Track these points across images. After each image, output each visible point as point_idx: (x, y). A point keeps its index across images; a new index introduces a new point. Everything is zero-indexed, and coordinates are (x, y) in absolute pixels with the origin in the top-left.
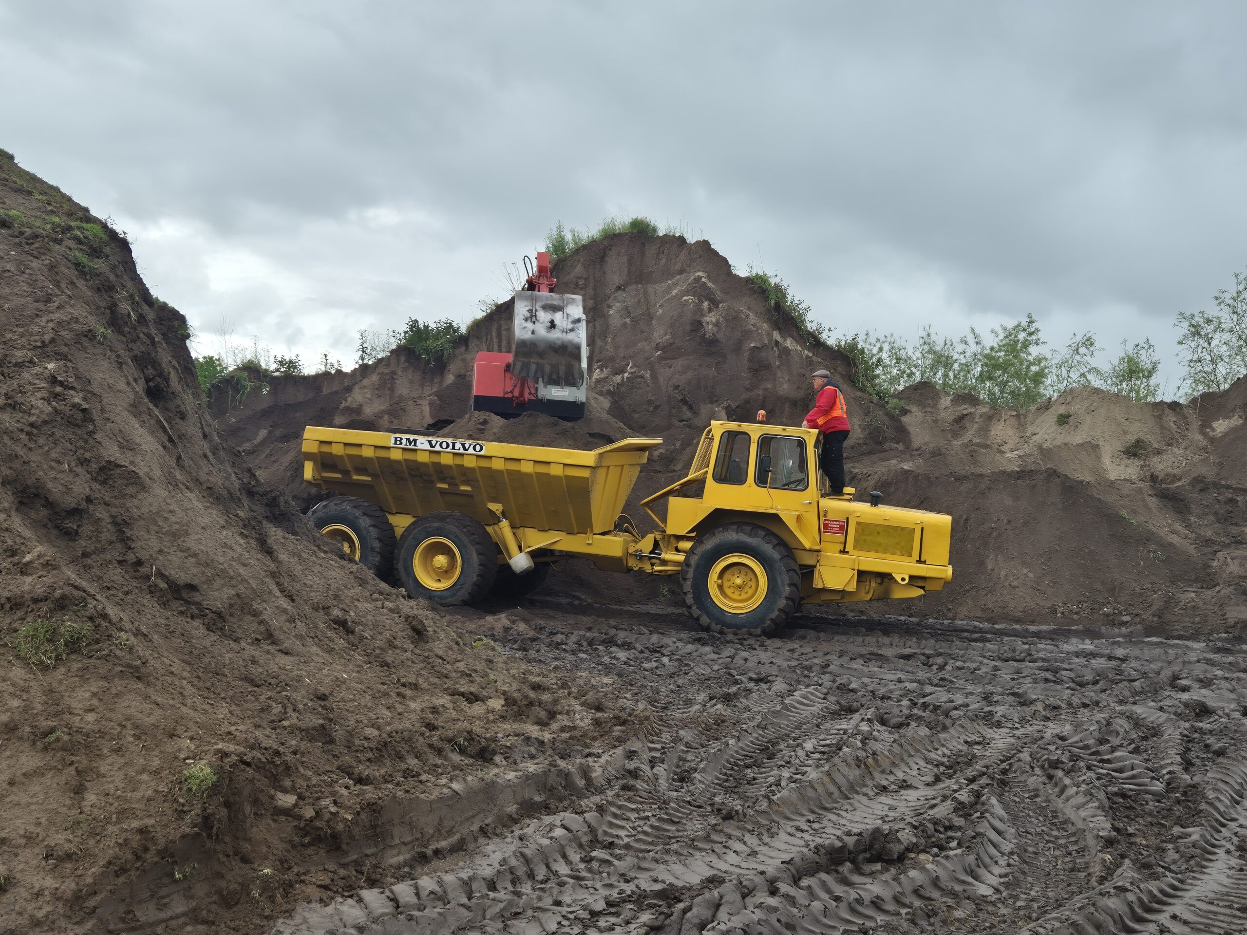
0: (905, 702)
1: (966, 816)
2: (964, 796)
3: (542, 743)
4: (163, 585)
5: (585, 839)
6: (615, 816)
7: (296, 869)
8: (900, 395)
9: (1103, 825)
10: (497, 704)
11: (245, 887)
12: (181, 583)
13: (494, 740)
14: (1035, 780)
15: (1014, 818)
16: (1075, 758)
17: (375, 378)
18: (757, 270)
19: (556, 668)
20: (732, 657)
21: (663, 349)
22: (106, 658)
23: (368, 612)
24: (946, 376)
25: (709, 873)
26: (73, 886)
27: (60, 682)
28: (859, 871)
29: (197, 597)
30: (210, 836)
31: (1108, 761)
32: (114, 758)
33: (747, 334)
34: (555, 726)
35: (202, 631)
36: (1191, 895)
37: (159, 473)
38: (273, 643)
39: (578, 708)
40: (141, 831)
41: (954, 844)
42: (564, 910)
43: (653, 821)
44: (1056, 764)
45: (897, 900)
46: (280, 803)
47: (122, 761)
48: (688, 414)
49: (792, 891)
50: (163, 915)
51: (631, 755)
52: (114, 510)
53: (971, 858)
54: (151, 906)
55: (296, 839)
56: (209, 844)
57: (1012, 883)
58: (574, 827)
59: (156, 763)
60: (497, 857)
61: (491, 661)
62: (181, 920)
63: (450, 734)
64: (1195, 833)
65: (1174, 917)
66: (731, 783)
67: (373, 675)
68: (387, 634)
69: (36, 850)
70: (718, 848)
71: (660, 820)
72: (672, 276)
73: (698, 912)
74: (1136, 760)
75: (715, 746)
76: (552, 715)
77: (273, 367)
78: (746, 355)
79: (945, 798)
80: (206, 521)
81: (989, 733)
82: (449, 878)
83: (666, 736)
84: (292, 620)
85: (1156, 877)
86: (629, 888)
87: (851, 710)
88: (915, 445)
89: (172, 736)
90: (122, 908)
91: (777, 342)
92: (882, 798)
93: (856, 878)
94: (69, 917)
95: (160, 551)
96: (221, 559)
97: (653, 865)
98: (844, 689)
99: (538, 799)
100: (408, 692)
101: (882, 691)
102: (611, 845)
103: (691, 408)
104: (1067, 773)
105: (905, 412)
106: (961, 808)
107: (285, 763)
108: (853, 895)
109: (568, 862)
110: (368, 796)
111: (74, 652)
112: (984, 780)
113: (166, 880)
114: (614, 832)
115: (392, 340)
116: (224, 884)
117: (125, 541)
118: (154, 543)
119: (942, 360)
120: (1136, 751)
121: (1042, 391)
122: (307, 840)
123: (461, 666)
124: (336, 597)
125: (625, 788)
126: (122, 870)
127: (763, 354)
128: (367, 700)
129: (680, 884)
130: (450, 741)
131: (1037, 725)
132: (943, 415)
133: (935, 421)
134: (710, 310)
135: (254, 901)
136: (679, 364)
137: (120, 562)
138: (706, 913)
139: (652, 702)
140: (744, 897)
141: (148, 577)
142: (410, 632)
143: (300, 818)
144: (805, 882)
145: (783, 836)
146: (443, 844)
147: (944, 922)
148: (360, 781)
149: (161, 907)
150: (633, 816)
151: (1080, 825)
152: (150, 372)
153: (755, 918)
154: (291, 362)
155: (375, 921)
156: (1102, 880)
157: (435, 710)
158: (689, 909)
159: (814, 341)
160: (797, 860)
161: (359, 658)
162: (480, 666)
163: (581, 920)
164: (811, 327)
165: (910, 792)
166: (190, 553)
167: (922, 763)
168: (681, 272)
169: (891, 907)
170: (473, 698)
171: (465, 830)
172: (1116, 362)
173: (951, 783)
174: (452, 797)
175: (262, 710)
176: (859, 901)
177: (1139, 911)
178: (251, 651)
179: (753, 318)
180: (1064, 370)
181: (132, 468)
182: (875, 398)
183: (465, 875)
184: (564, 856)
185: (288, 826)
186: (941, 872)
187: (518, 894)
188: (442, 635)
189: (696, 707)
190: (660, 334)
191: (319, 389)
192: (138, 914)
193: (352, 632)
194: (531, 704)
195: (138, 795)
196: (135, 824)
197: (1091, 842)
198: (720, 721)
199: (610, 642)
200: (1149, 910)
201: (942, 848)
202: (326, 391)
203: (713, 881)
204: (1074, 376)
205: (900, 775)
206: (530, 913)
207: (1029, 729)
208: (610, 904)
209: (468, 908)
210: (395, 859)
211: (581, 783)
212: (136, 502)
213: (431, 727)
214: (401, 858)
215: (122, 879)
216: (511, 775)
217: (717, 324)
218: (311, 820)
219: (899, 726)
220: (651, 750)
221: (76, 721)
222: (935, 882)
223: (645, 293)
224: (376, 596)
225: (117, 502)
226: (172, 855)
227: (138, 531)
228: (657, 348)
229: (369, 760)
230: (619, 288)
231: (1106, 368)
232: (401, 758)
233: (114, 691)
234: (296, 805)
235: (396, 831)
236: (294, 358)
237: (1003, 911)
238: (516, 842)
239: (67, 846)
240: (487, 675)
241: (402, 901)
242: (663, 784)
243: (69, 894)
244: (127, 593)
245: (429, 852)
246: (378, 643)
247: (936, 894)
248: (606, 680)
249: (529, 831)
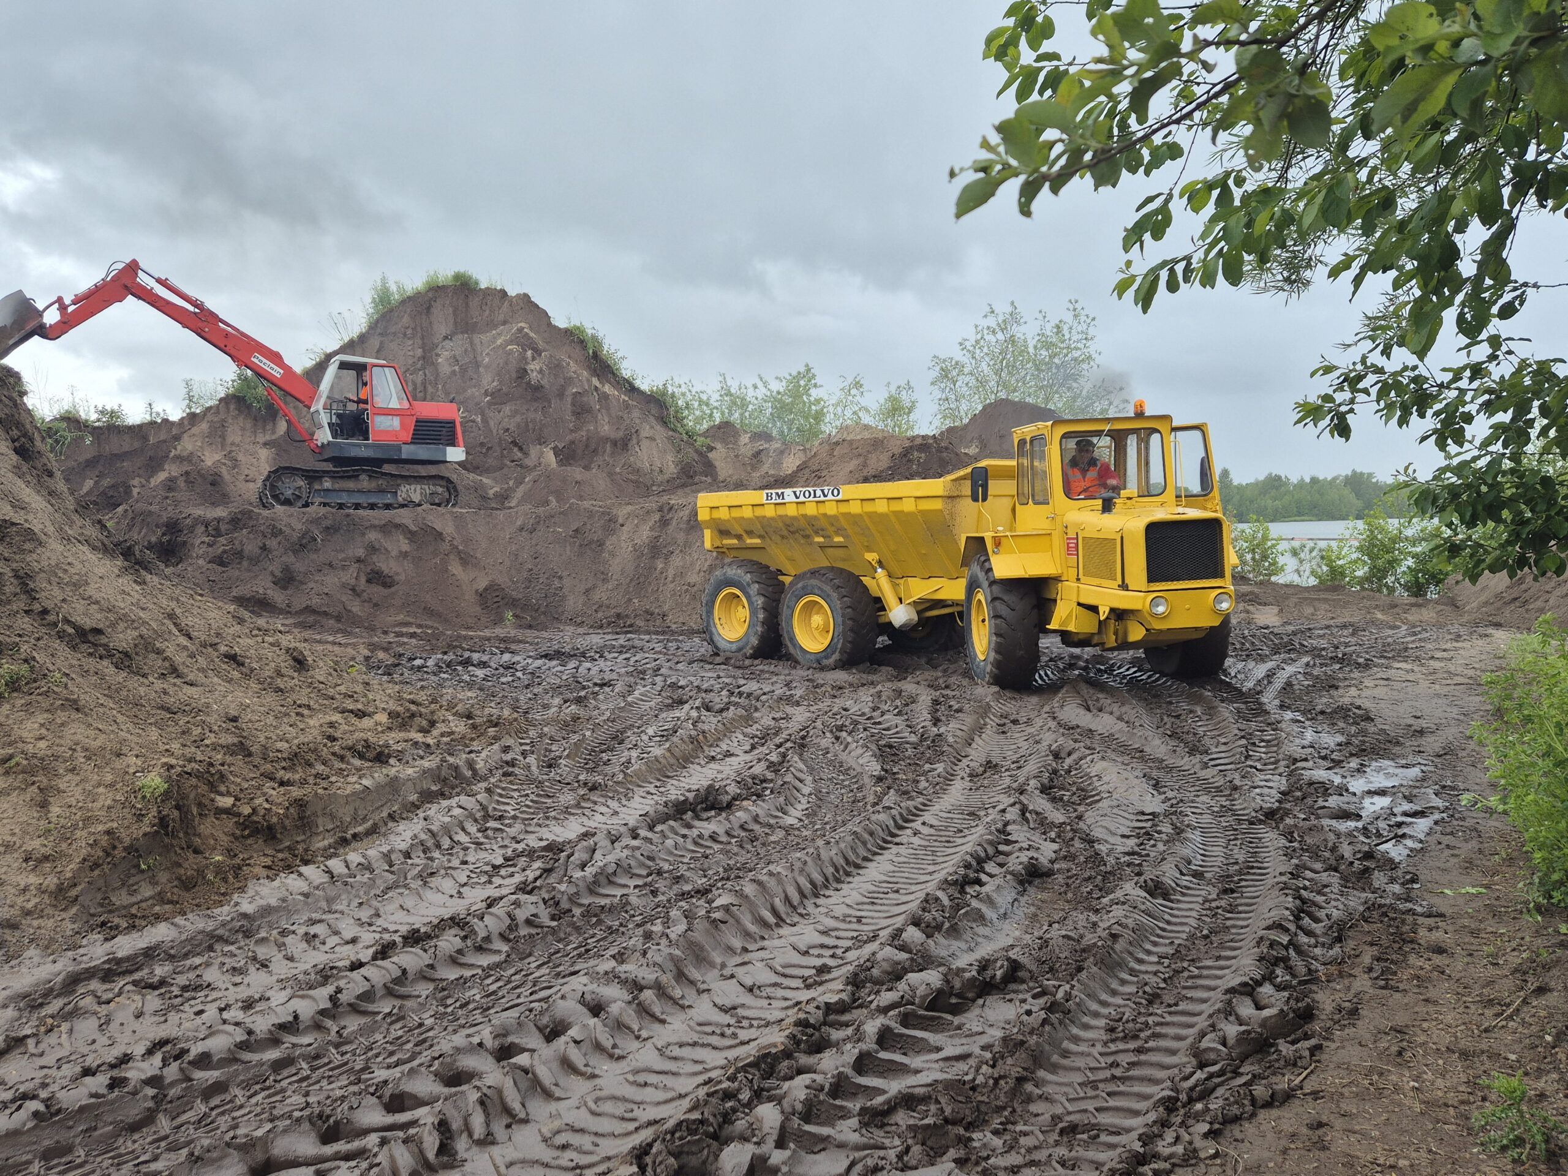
0: (724, 693)
1: (776, 771)
2: (774, 757)
3: (428, 746)
4: (71, 630)
5: (478, 815)
6: (501, 795)
7: (241, 856)
8: (706, 434)
9: (875, 768)
10: (382, 718)
11: (201, 872)
12: (87, 627)
13: (388, 746)
14: (826, 741)
15: (811, 770)
16: (855, 723)
17: (204, 426)
18: (575, 322)
19: (422, 688)
20: (577, 668)
21: (492, 395)
22: (46, 694)
23: (250, 647)
24: (742, 415)
25: (584, 830)
26: (55, 880)
27: (7, 716)
28: (697, 817)
29: (103, 640)
30: (167, 834)
31: (879, 723)
32: (70, 776)
33: (569, 381)
34: (435, 732)
35: (112, 670)
36: (937, 808)
37: (52, 529)
38: (178, 676)
39: (451, 718)
40: (108, 832)
41: (768, 792)
42: (471, 867)
43: (532, 797)
44: (840, 728)
45: (728, 833)
46: (220, 804)
47: (78, 778)
48: (519, 455)
49: (650, 835)
50: (134, 899)
51: (506, 749)
52: (14, 565)
53: (782, 799)
54: (124, 892)
55: (238, 832)
56: (166, 840)
57: (811, 814)
58: (469, 806)
59: (109, 778)
60: (407, 835)
61: (367, 684)
62: (150, 902)
63: (350, 743)
64: (940, 767)
65: (924, 824)
66: (591, 765)
67: (270, 698)
68: (273, 665)
69: (15, 855)
70: (587, 812)
71: (538, 795)
72: (496, 327)
73: (579, 856)
74: (899, 720)
75: (575, 738)
76: (432, 724)
77: (93, 417)
78: (569, 399)
79: (759, 760)
80: (101, 571)
81: (789, 710)
82: (372, 853)
83: (532, 733)
84: (192, 656)
85: (911, 798)
86: (520, 847)
87: (681, 702)
88: (721, 478)
89: (119, 755)
90: (99, 896)
91: (596, 388)
92: (712, 765)
93: (697, 823)
94: (55, 906)
95: (64, 600)
96: (122, 605)
97: (538, 829)
98: (674, 686)
99: (434, 788)
100: (306, 712)
101: (705, 686)
102: (501, 818)
103: (521, 449)
104: (850, 734)
105: (711, 449)
106: (772, 766)
107: (220, 772)
108: (695, 832)
109: (468, 834)
110: (294, 794)
111: (15, 690)
112: (789, 745)
113: (133, 871)
114: (502, 807)
115: (220, 388)
116: (182, 871)
117: (30, 594)
118: (57, 593)
119: (738, 402)
120: (899, 714)
121: (823, 427)
122: (247, 832)
123: (342, 689)
124: (218, 635)
125: (505, 774)
126: (96, 865)
127: (585, 399)
128: (270, 720)
129: (561, 840)
130: (350, 749)
131: (828, 702)
132: (742, 450)
133: (737, 456)
134: (534, 359)
135: (210, 883)
136: (507, 409)
137: (26, 612)
138: (585, 856)
139: (515, 709)
140: (613, 843)
141: (55, 624)
142: (291, 662)
143: (239, 815)
144: (658, 828)
145: (637, 798)
146: (360, 829)
147: (764, 844)
148: (282, 784)
149: (132, 893)
150: (516, 794)
151: (859, 769)
152: (15, 433)
153: (624, 855)
154: (112, 412)
155: (317, 888)
156: (875, 804)
157: (331, 725)
158: (572, 854)
159: (630, 388)
160: (652, 813)
161: (255, 686)
162: (359, 688)
163: (486, 872)
164: (626, 373)
165: (733, 758)
166: (91, 601)
167: (741, 737)
168: (504, 323)
169: (724, 838)
170: (361, 714)
171: (377, 817)
172: (882, 401)
173: (764, 750)
174: (363, 792)
175: (184, 733)
176: (700, 836)
177: (900, 822)
178: (159, 685)
179: (573, 366)
180: (839, 409)
181: (27, 525)
182: (685, 437)
183: (385, 849)
184: (463, 829)
185: (230, 823)
186: (759, 811)
187: (432, 859)
188: (321, 664)
189: (554, 710)
190: (489, 381)
191: (145, 438)
192: (114, 899)
193: (243, 665)
194: (413, 715)
195: (98, 805)
196: (101, 828)
197: (867, 780)
198: (576, 719)
199: (467, 662)
200: (907, 821)
201: (759, 796)
202: (152, 440)
203: (586, 835)
204: (848, 413)
205: (725, 747)
206: (443, 872)
207: (821, 705)
208: (507, 859)
209: (392, 873)
210: (320, 843)
211: (468, 774)
212: (35, 556)
213: (332, 739)
214: (326, 842)
215: (96, 872)
216: (410, 771)
217: (541, 371)
218: (249, 816)
219: (721, 711)
220: (521, 744)
221: (30, 748)
222: (756, 819)
223: (472, 343)
224: (255, 632)
225: (17, 557)
226: (137, 850)
227: (40, 583)
228: (486, 394)
229: (284, 768)
230: (446, 338)
231: (874, 407)
232: (310, 765)
233: (59, 721)
234: (234, 805)
235: (320, 821)
236: (116, 408)
237: (805, 833)
238: (422, 822)
239: (43, 850)
240: (366, 696)
241: (335, 873)
242: (534, 768)
243: (53, 887)
244: (38, 639)
245: (349, 836)
246: (267, 673)
247: (756, 827)
248: (470, 694)
249: (431, 813)
